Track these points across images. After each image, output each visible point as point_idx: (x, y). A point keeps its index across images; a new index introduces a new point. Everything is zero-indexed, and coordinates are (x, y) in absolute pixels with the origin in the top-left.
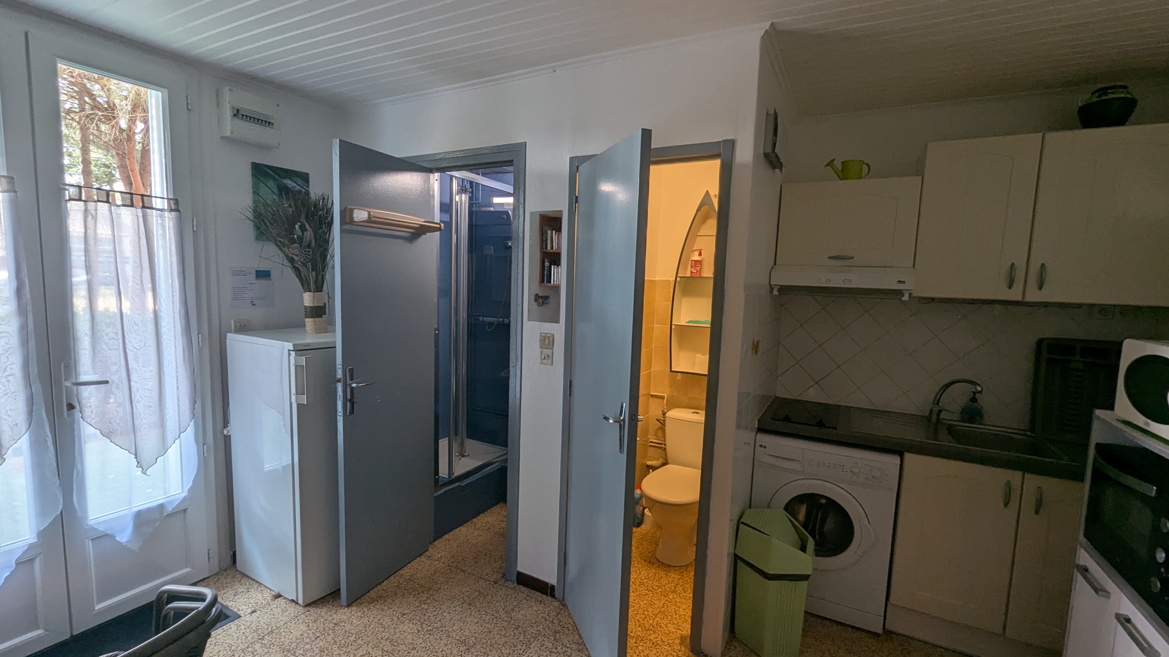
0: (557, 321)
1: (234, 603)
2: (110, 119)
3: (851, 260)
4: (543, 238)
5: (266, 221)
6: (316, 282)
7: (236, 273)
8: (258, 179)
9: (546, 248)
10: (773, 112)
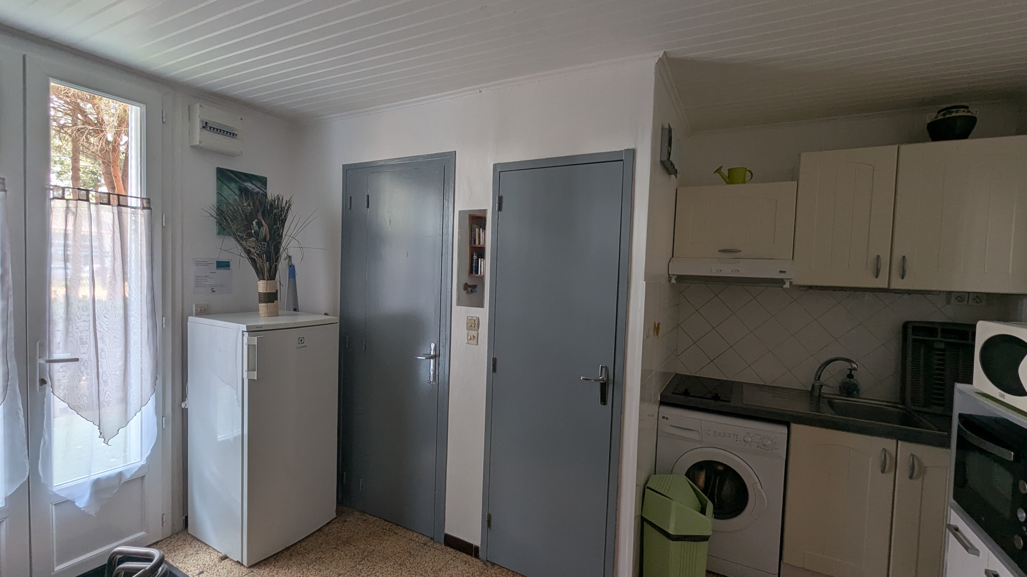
0: (481, 305)
1: (183, 564)
2: (99, 133)
3: (739, 253)
4: (471, 235)
5: (227, 218)
6: (269, 271)
7: (198, 263)
8: (222, 182)
9: (475, 243)
10: (667, 127)
